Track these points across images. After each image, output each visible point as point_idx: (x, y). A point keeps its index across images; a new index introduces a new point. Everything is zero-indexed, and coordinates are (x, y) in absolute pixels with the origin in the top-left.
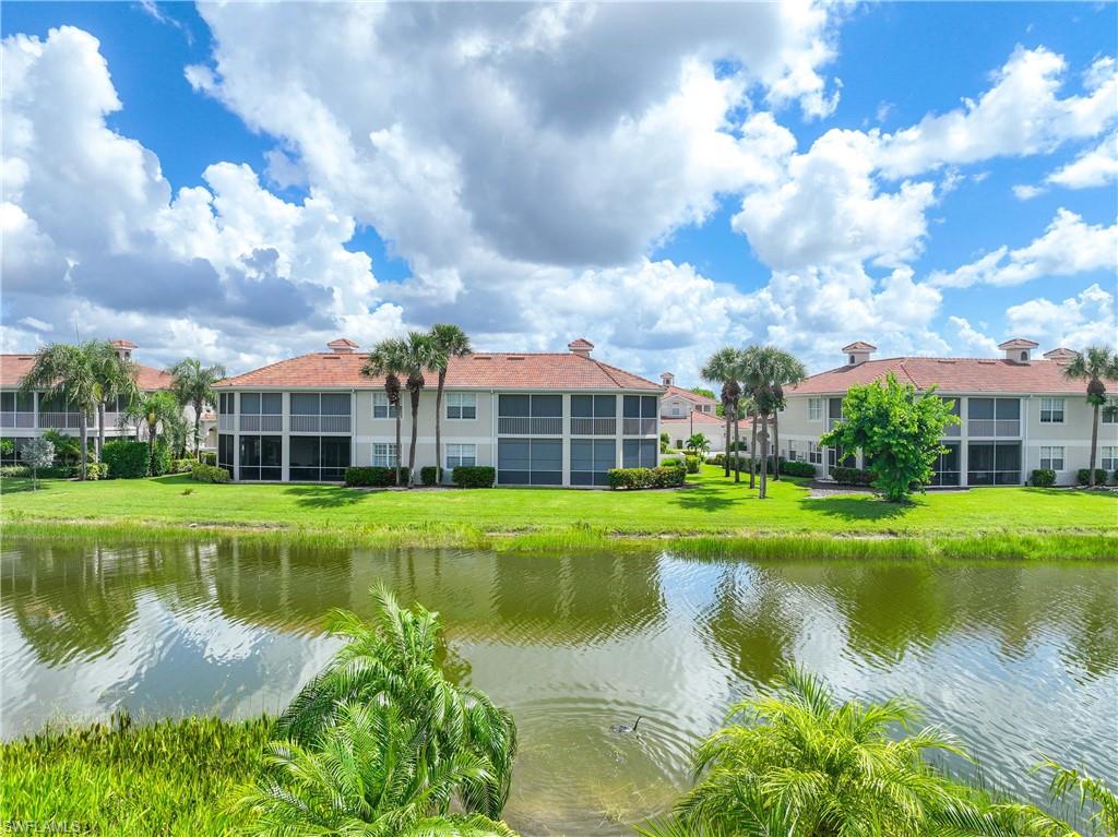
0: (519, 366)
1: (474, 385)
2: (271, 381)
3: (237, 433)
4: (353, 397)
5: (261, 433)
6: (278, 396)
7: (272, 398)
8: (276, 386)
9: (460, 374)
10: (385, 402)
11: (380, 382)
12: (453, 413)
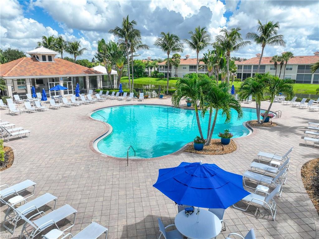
0: (303, 59)
1: (293, 64)
2: (250, 63)
3: (242, 73)
4: (266, 66)
5: (247, 73)
6: (251, 66)
7: (250, 66)
8: (251, 64)
9: (290, 61)
10: (273, 67)
11: (273, 63)
12: (287, 69)
